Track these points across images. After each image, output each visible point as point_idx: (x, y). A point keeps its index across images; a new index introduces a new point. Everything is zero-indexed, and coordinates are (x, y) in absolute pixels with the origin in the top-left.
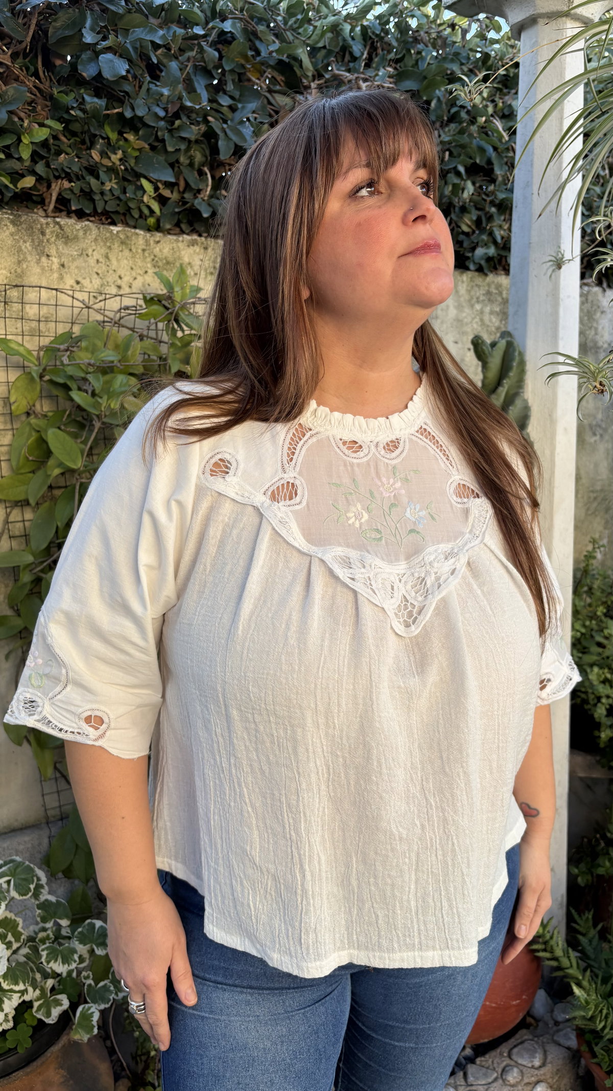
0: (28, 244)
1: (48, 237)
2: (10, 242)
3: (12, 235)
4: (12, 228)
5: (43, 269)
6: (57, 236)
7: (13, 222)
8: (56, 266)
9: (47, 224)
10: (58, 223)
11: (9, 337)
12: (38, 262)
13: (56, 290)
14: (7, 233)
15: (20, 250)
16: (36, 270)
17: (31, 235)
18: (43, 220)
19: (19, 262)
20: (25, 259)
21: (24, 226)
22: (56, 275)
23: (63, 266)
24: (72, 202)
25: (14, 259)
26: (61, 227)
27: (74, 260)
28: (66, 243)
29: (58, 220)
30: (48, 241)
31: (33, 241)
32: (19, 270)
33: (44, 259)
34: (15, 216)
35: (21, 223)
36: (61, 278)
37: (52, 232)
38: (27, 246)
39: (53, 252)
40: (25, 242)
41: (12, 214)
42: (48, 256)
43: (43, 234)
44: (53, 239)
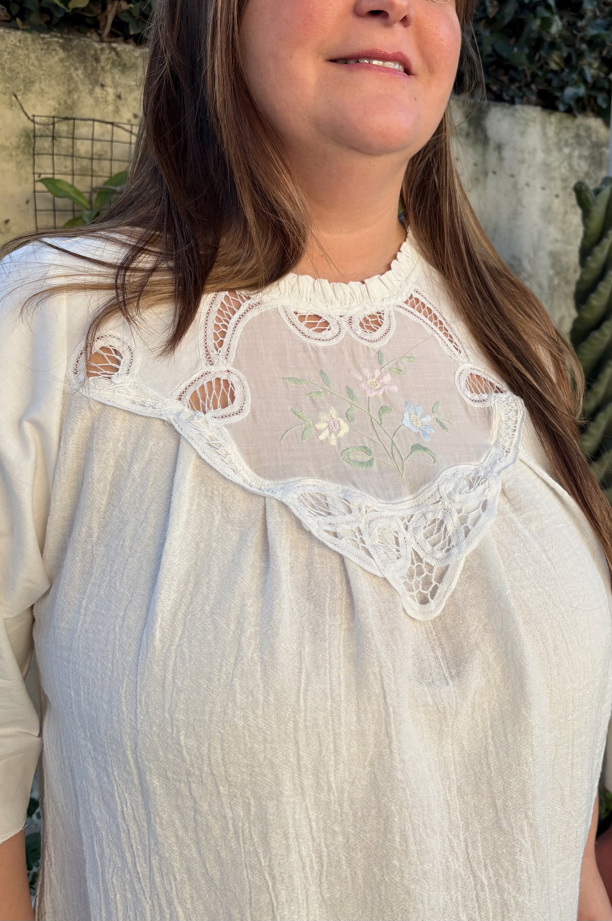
0: (80, 72)
1: (102, 64)
2: (59, 69)
3: (61, 60)
4: (61, 54)
5: (97, 100)
6: (113, 64)
7: (63, 47)
8: (111, 97)
9: (102, 49)
10: (114, 49)
11: (57, 177)
12: (91, 92)
13: (112, 124)
14: (56, 59)
15: (70, 79)
16: (88, 101)
17: (84, 61)
18: (97, 46)
19: (70, 92)
20: (76, 89)
21: (75, 51)
22: (111, 108)
23: (119, 97)
24: (131, 26)
25: (63, 89)
26: (117, 54)
27: (131, 91)
28: (123, 72)
29: (114, 45)
30: (103, 68)
31: (85, 68)
32: (69, 101)
33: (98, 89)
34: (65, 39)
35: (72, 48)
36: (117, 111)
37: (108, 59)
38: (79, 74)
39: (108, 81)
40: (76, 69)
41: (62, 37)
42: (102, 86)
43: (97, 60)
44: (108, 67)
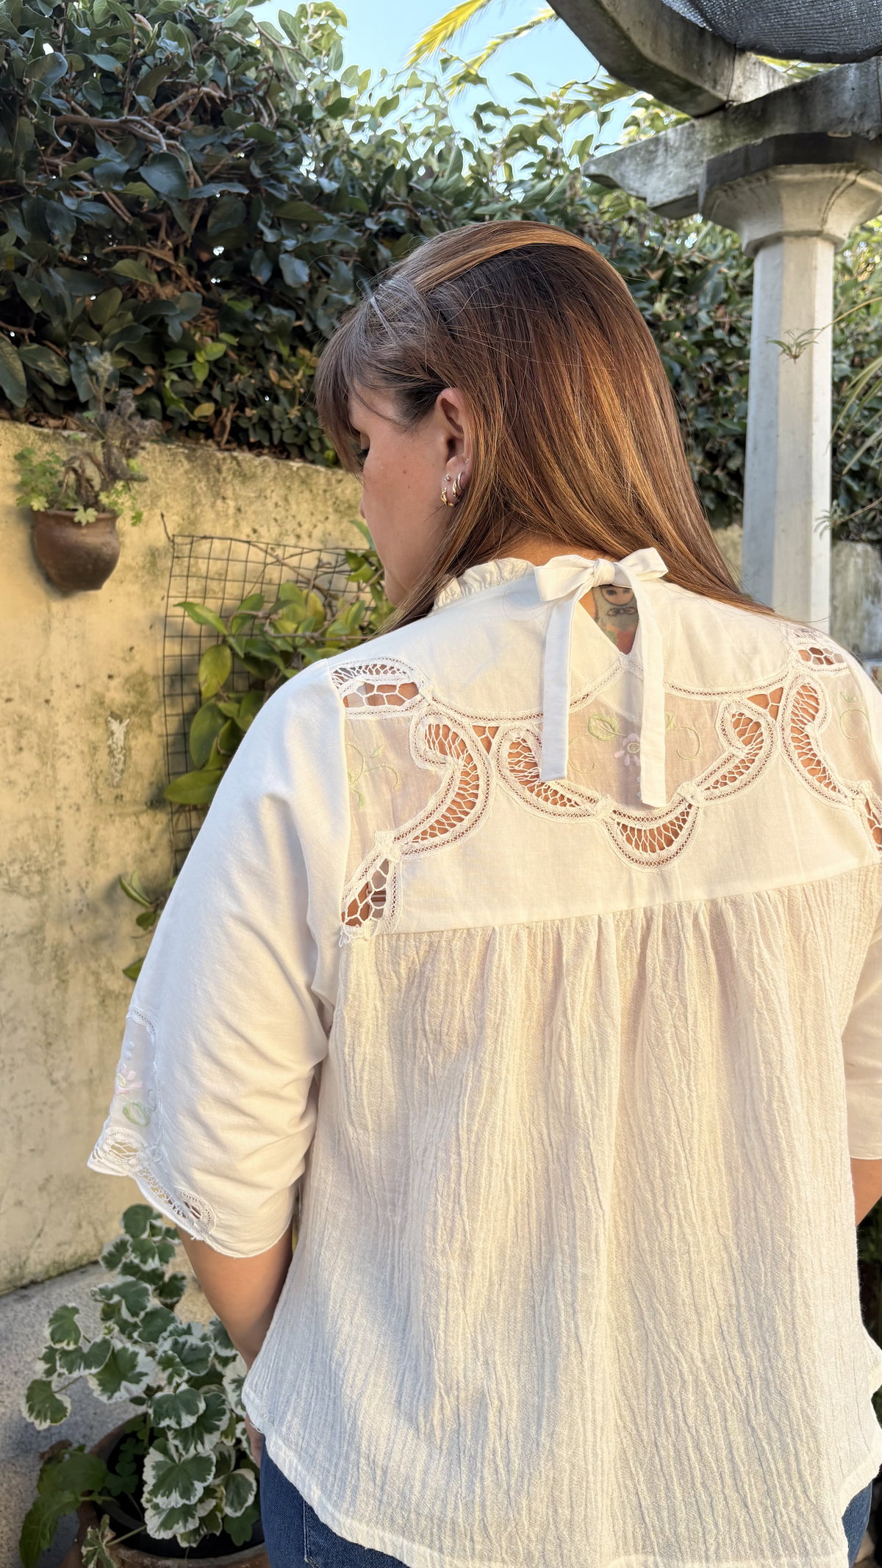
0: (203, 484)
1: (224, 475)
2: (184, 482)
3: (186, 472)
4: (187, 465)
5: (218, 514)
6: (234, 474)
7: (188, 458)
8: (231, 511)
9: (224, 459)
10: (235, 458)
11: (190, 600)
12: (213, 505)
13: (249, 542)
14: (181, 470)
15: (194, 492)
16: (210, 515)
17: (207, 473)
18: (219, 455)
19: (193, 506)
20: (199, 503)
21: (199, 462)
22: (231, 522)
23: (239, 510)
24: (251, 432)
25: (187, 503)
26: (238, 464)
27: (251, 503)
28: (243, 483)
29: (235, 454)
30: (224, 479)
31: (208, 479)
32: (192, 516)
33: (219, 502)
34: (189, 449)
35: (196, 458)
36: (237, 525)
37: (229, 469)
38: (202, 486)
39: (229, 493)
40: (200, 481)
41: (184, 447)
42: (224, 498)
43: (219, 471)
44: (229, 478)
